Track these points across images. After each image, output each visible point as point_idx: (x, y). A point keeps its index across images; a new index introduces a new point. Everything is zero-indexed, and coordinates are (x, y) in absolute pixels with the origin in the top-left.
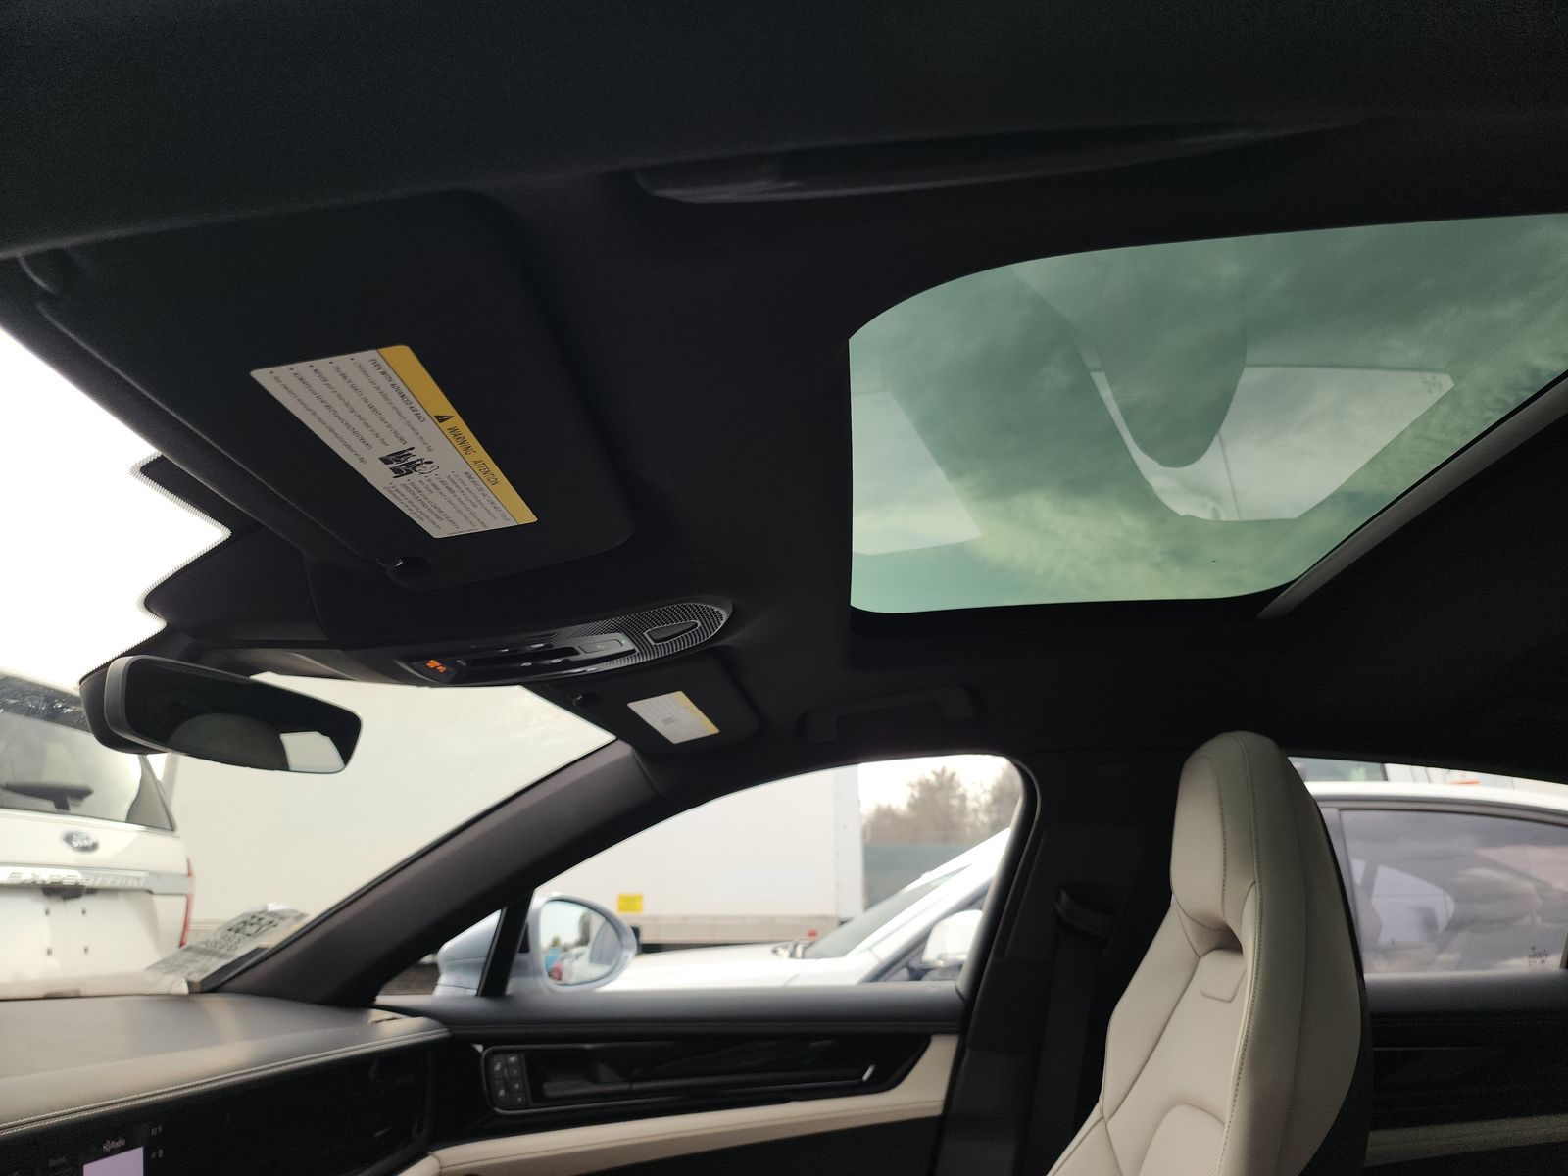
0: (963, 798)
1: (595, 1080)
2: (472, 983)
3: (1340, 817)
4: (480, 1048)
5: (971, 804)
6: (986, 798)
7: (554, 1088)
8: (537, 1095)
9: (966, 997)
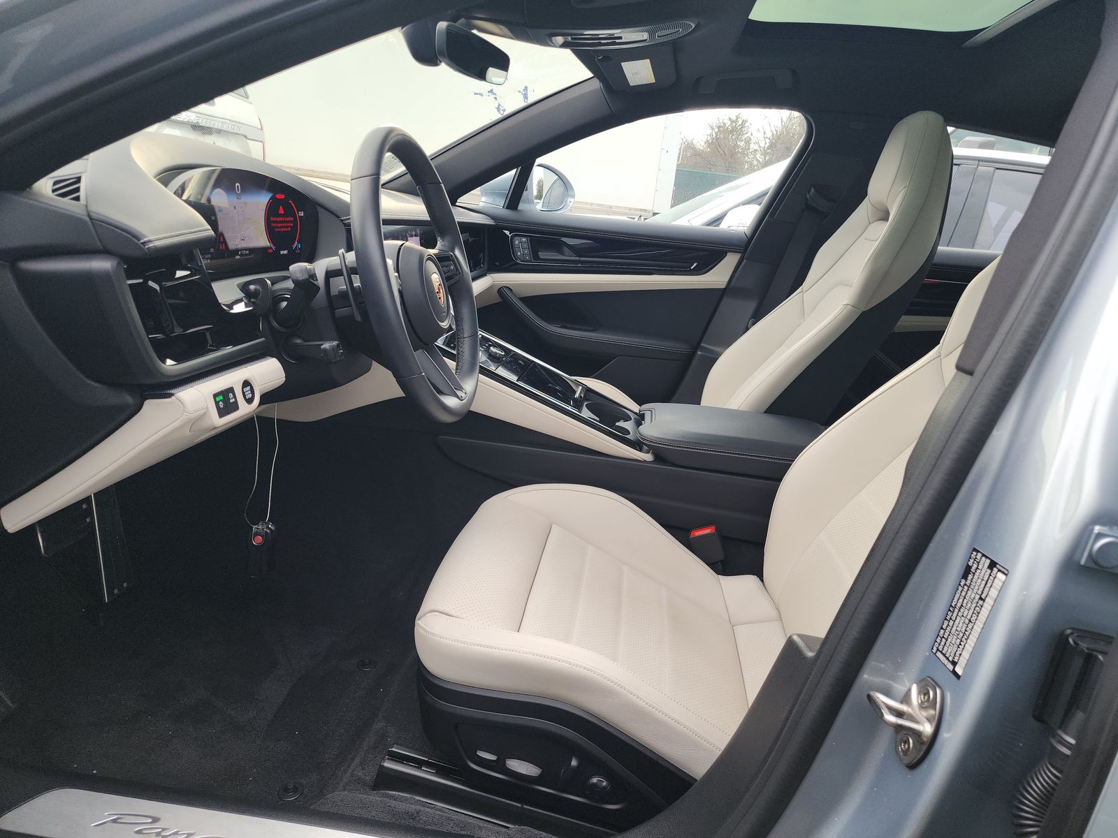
0: (748, 142)
1: (562, 254)
2: (500, 202)
3: (994, 172)
4: (507, 232)
5: (753, 147)
6: (764, 144)
7: (542, 255)
8: (536, 257)
9: (749, 237)
